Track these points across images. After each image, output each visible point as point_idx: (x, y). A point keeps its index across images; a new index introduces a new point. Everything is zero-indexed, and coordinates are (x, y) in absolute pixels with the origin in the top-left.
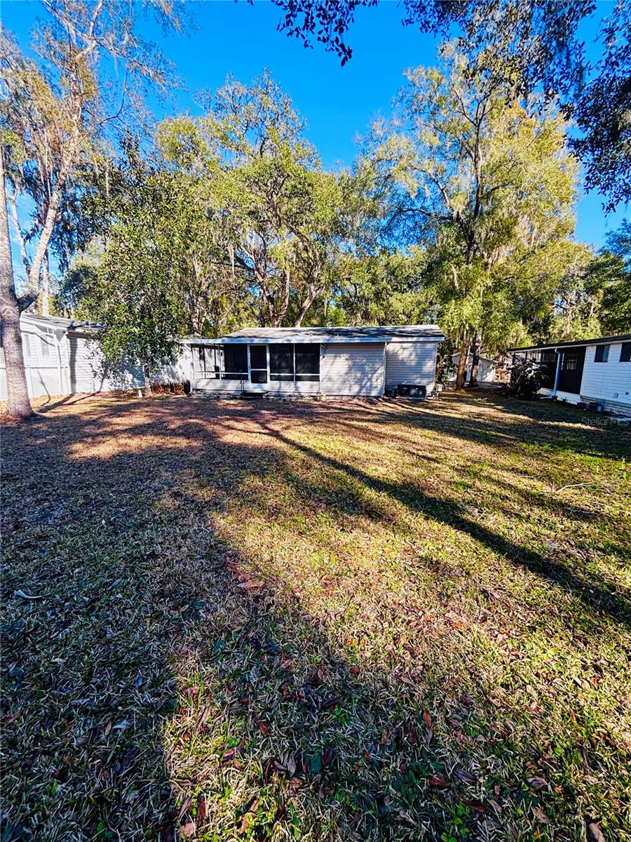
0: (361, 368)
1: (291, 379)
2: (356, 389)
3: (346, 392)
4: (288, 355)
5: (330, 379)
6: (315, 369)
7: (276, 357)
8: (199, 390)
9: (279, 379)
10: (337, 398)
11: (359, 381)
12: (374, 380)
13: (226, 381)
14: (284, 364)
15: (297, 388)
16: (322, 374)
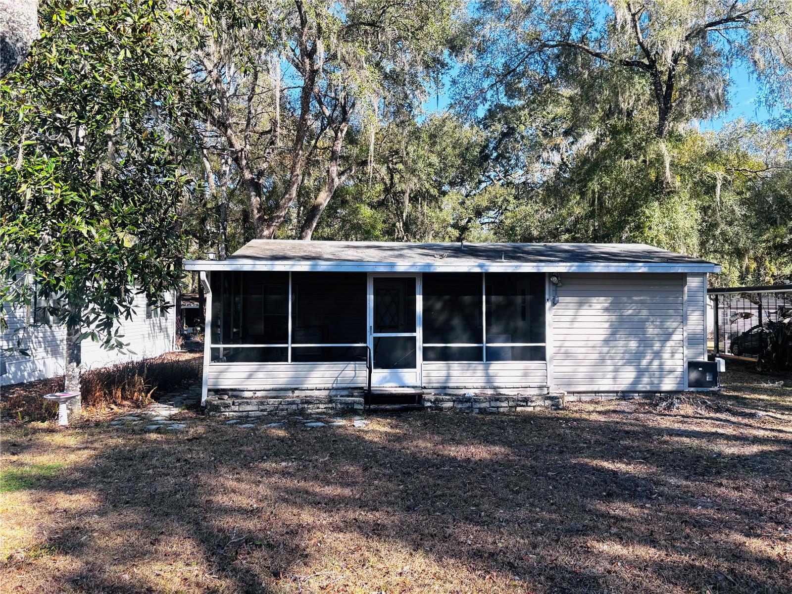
0: (636, 328)
1: (475, 355)
2: (626, 378)
3: (605, 384)
4: (467, 299)
5: (567, 355)
6: (536, 332)
7: (438, 306)
8: (224, 391)
9: (445, 355)
10: (585, 398)
11: (637, 357)
12: (666, 356)
13: (303, 366)
14: (456, 322)
15: (489, 379)
16: (550, 344)
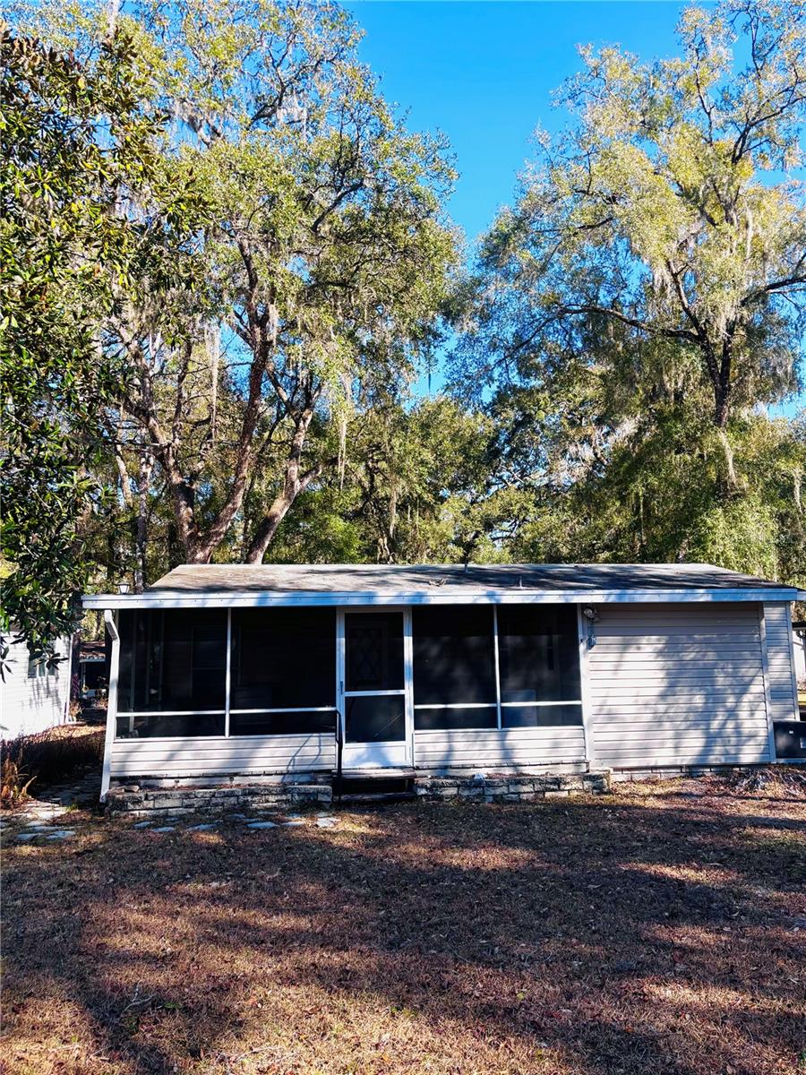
0: (703, 678)
1: (485, 720)
2: (693, 745)
3: (664, 756)
4: (473, 640)
5: (611, 717)
6: (568, 684)
7: (434, 651)
8: (134, 780)
9: (445, 721)
10: (639, 776)
11: (702, 718)
12: (743, 714)
13: (245, 741)
14: (460, 672)
15: (507, 752)
16: (588, 702)
